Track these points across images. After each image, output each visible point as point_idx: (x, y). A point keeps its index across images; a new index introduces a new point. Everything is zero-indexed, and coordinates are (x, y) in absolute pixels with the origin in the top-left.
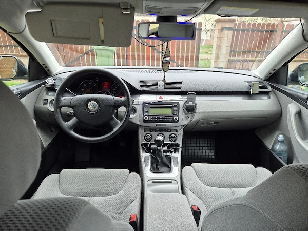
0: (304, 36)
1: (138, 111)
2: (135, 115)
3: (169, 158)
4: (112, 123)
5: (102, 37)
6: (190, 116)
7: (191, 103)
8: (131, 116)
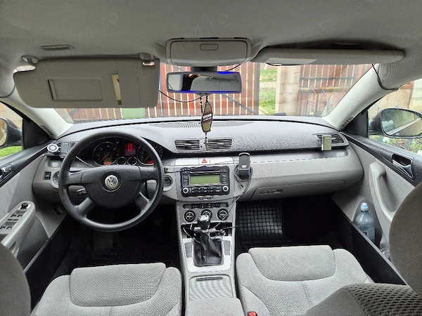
0: (380, 83)
1: (174, 181)
2: (170, 187)
3: (218, 243)
4: (139, 203)
5: (119, 97)
6: (243, 184)
7: (244, 166)
8: (165, 189)
